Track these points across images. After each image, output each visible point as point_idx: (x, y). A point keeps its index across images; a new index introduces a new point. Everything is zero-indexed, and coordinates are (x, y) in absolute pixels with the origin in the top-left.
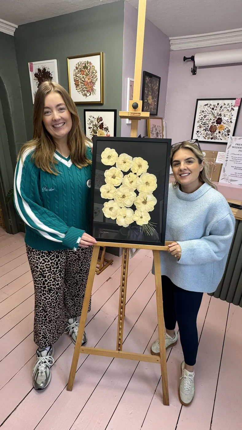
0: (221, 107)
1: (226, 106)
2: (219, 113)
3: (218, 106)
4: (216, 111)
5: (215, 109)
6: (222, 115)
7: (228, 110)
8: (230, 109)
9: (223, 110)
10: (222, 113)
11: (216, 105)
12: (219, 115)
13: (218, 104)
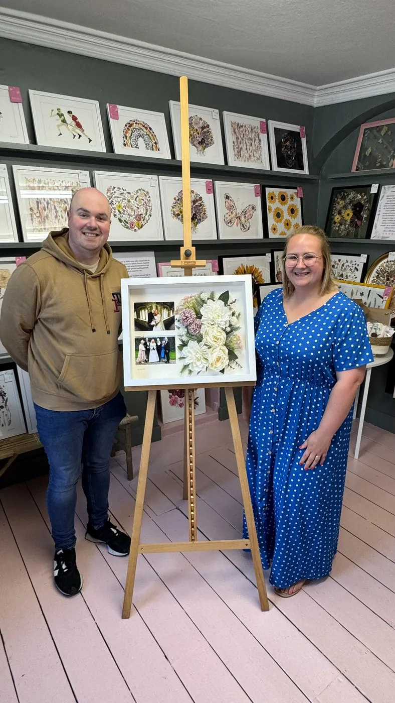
0: (343, 265)
1: (348, 264)
2: (341, 273)
3: (339, 263)
4: (336, 270)
5: (336, 266)
6: (344, 276)
7: (351, 270)
8: (353, 269)
9: (345, 269)
10: (344, 273)
11: (338, 262)
12: (340, 276)
13: (340, 260)
